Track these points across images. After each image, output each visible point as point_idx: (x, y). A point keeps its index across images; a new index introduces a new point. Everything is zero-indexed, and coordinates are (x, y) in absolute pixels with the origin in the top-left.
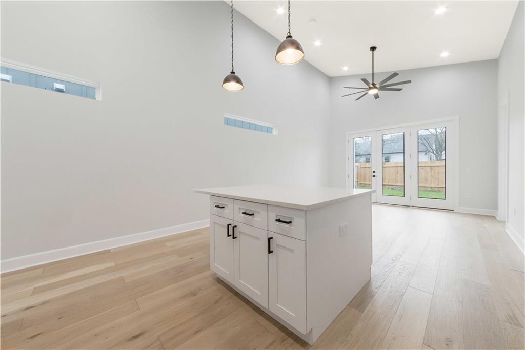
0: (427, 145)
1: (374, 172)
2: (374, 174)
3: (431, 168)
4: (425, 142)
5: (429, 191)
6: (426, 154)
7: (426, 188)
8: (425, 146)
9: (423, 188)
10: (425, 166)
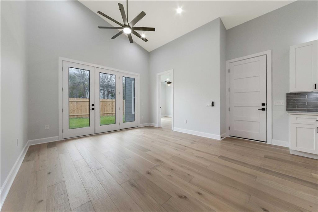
1: (93, 105)
2: (93, 107)
3: (77, 103)
7: (74, 117)
9: (72, 116)
10: (73, 101)
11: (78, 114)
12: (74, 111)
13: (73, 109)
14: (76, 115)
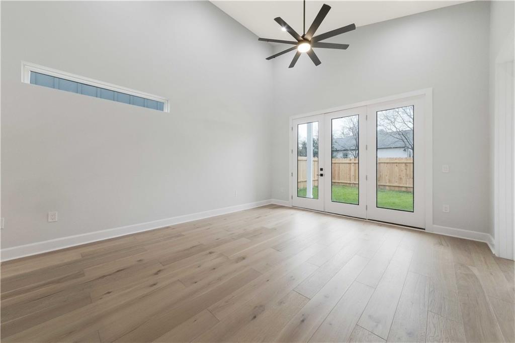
0: (405, 140)
1: (322, 169)
2: (322, 172)
3: (406, 165)
4: (404, 138)
5: (404, 192)
6: (405, 150)
7: (400, 189)
8: (404, 141)
11: (408, 186)
12: (401, 178)
13: (400, 175)
14: (405, 186)
